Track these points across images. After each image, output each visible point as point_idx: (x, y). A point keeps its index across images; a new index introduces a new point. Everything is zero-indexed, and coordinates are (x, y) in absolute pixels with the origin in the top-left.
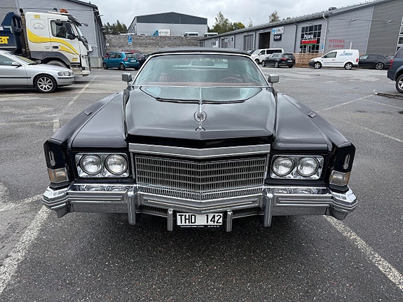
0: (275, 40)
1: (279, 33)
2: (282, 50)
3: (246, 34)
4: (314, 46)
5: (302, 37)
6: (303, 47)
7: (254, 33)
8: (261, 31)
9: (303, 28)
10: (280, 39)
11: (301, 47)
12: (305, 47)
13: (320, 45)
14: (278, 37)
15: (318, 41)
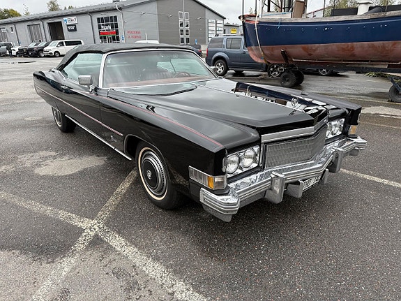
0: (69, 30)
1: (72, 23)
2: (82, 41)
3: (30, 23)
4: (113, 37)
5: (100, 28)
6: (103, 38)
7: (41, 23)
8: (50, 21)
9: (98, 19)
10: (75, 30)
11: (101, 38)
12: (105, 38)
13: (120, 35)
14: (73, 28)
15: (117, 32)
